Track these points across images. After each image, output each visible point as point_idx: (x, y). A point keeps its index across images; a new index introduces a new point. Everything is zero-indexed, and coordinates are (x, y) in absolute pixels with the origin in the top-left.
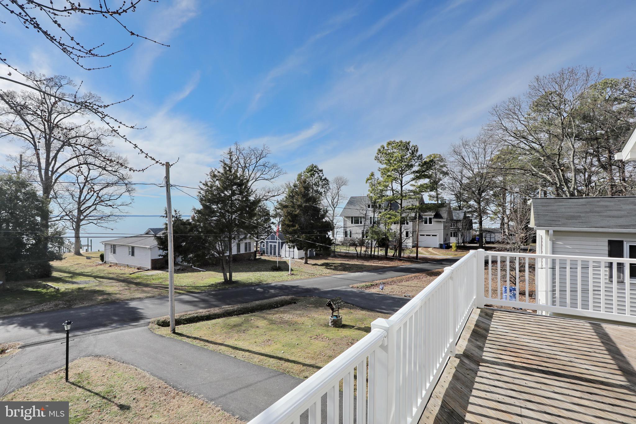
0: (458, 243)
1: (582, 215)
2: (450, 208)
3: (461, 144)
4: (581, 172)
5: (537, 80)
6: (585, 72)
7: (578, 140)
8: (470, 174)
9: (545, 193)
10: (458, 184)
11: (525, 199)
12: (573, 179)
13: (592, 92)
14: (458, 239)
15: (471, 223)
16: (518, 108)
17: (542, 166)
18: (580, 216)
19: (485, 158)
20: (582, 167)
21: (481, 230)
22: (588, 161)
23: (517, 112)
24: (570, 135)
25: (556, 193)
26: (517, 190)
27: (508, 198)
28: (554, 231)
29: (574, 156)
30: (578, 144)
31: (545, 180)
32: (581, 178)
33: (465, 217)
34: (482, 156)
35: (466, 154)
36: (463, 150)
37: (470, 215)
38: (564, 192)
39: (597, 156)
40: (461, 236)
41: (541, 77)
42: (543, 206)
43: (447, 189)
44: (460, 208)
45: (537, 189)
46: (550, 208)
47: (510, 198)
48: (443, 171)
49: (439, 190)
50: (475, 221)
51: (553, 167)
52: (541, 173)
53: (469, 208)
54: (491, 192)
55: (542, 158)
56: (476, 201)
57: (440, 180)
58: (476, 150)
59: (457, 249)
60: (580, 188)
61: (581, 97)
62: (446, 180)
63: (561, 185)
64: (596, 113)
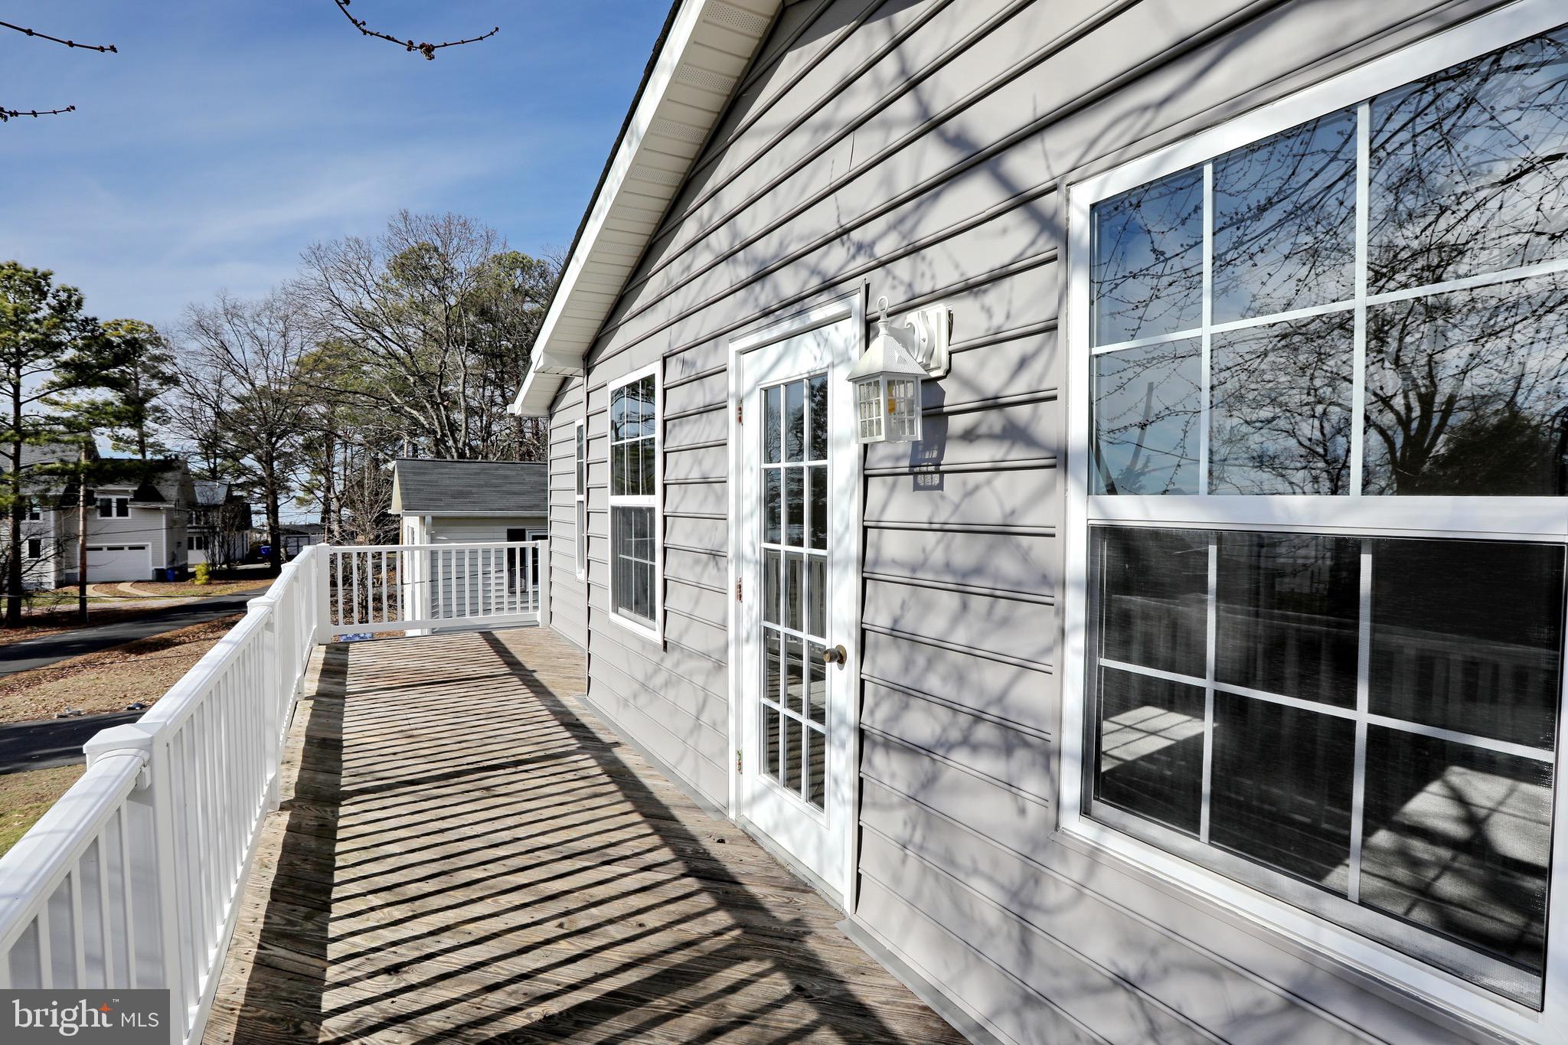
0: (214, 564)
1: (474, 490)
2: (187, 472)
3: (221, 311)
4: (477, 413)
5: (405, 219)
6: (484, 234)
7: (473, 353)
8: (243, 390)
9: (415, 450)
10: (209, 412)
11: (377, 460)
12: (464, 425)
13: (496, 269)
14: (213, 554)
15: (247, 514)
16: (367, 264)
17: (411, 394)
18: (471, 493)
19: (284, 357)
20: (477, 405)
21: (275, 528)
22: (488, 393)
23: (363, 272)
24: (458, 342)
25: (434, 449)
26: (358, 438)
27: (339, 456)
28: (433, 518)
29: (464, 383)
30: (472, 360)
31: (415, 422)
32: (476, 423)
33: (230, 498)
34: (279, 351)
35: (233, 338)
36: (227, 326)
37: (244, 494)
38: (448, 449)
39: (502, 388)
40: (221, 546)
41: (412, 214)
42: (415, 474)
43: (175, 423)
44: (214, 475)
45: (399, 438)
46: (427, 478)
47: (343, 455)
48: (160, 372)
49: (149, 424)
50: (260, 507)
51: (430, 398)
52: (408, 409)
53: (238, 477)
54: (300, 440)
55: (412, 379)
56: (259, 459)
57: (150, 394)
58: (261, 333)
59: (210, 579)
60: (473, 443)
61: (479, 274)
62: (170, 398)
63: (444, 435)
64: (501, 309)
